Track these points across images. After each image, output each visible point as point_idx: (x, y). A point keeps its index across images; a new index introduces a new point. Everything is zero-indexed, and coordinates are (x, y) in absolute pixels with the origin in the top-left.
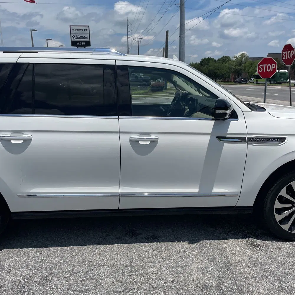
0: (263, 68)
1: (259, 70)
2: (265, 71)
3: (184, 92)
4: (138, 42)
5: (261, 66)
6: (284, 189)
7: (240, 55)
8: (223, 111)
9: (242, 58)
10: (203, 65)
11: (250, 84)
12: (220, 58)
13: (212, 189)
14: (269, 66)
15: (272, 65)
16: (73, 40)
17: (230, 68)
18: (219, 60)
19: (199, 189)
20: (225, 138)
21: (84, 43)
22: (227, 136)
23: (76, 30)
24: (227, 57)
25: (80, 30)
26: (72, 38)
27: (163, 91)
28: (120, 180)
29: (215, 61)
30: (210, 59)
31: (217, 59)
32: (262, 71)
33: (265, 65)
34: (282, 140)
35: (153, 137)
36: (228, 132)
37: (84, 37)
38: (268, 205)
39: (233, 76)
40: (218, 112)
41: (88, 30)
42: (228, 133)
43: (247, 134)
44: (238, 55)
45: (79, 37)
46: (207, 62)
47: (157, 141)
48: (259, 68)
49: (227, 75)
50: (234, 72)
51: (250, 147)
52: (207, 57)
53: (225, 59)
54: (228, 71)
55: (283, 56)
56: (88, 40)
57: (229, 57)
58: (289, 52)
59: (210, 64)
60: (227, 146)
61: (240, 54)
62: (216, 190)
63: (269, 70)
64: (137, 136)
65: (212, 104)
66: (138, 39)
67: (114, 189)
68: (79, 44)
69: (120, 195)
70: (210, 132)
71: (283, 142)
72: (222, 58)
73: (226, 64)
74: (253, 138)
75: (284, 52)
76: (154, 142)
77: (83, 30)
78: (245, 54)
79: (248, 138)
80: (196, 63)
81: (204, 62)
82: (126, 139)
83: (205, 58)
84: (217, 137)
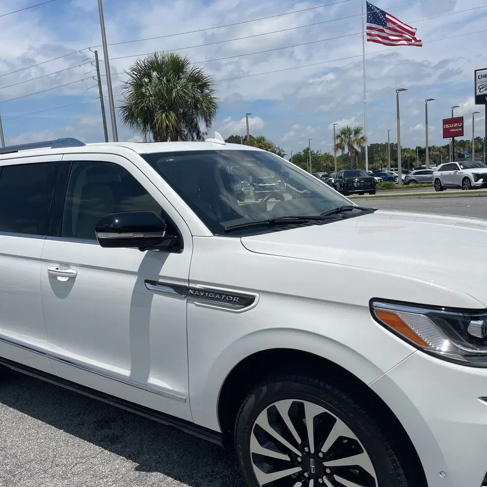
13: (147, 378)
16: (478, 93)
19: (131, 371)
20: (156, 283)
22: (161, 281)
23: (485, 76)
34: (246, 301)
35: (72, 270)
42: (160, 274)
43: (189, 281)
47: (75, 278)
51: (191, 306)
62: (154, 380)
70: (136, 270)
71: (246, 305)
74: (195, 290)
84: (146, 281)
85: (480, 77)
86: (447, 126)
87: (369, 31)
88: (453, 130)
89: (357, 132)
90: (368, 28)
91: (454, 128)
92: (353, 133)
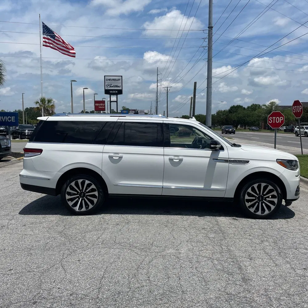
0: (273, 120)
1: (269, 122)
2: (274, 122)
3: (200, 137)
4: (167, 90)
5: (271, 119)
6: (250, 189)
7: (270, 104)
8: (215, 146)
9: (272, 107)
10: (231, 113)
11: (281, 132)
12: (250, 105)
13: (211, 186)
14: (278, 118)
15: (280, 117)
16: (106, 88)
17: (259, 116)
18: (248, 107)
19: (204, 186)
20: (217, 159)
21: (117, 92)
22: (218, 159)
23: (109, 80)
24: (257, 105)
25: (113, 80)
26: (106, 87)
27: (190, 137)
28: (163, 179)
29: (244, 108)
30: (239, 107)
31: (246, 107)
32: (272, 122)
33: (274, 118)
34: (248, 162)
35: (180, 157)
36: (219, 157)
37: (117, 86)
38: (242, 197)
39: (263, 124)
40: (212, 146)
41: (121, 80)
43: (229, 158)
44: (268, 103)
45: (112, 86)
46: (236, 109)
47: (182, 160)
48: (269, 120)
49: (257, 123)
50: (263, 120)
51: (230, 165)
52: (236, 105)
53: (254, 107)
54: (258, 118)
55: (293, 110)
56: (120, 88)
57: (259, 105)
58: (298, 106)
59: (239, 112)
60: (218, 164)
61: (270, 102)
62: (213, 187)
63: (278, 121)
64: (173, 157)
65: (209, 142)
66: (167, 87)
67: (159, 184)
68: (112, 92)
69: (163, 187)
70: (210, 156)
71: (247, 163)
72: (252, 106)
73: (255, 112)
74: (232, 160)
75: (294, 107)
76: (181, 160)
77: (116, 80)
78: (274, 102)
79: (229, 160)
80: (224, 111)
81: (232, 109)
82: (167, 158)
83: (234, 106)
84: (213, 159)
85: (107, 80)
86: (97, 105)
87: (44, 40)
88: (100, 107)
89: (49, 101)
90: (44, 38)
91: (100, 106)
92: (47, 102)
